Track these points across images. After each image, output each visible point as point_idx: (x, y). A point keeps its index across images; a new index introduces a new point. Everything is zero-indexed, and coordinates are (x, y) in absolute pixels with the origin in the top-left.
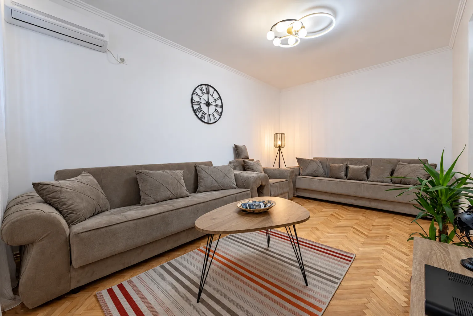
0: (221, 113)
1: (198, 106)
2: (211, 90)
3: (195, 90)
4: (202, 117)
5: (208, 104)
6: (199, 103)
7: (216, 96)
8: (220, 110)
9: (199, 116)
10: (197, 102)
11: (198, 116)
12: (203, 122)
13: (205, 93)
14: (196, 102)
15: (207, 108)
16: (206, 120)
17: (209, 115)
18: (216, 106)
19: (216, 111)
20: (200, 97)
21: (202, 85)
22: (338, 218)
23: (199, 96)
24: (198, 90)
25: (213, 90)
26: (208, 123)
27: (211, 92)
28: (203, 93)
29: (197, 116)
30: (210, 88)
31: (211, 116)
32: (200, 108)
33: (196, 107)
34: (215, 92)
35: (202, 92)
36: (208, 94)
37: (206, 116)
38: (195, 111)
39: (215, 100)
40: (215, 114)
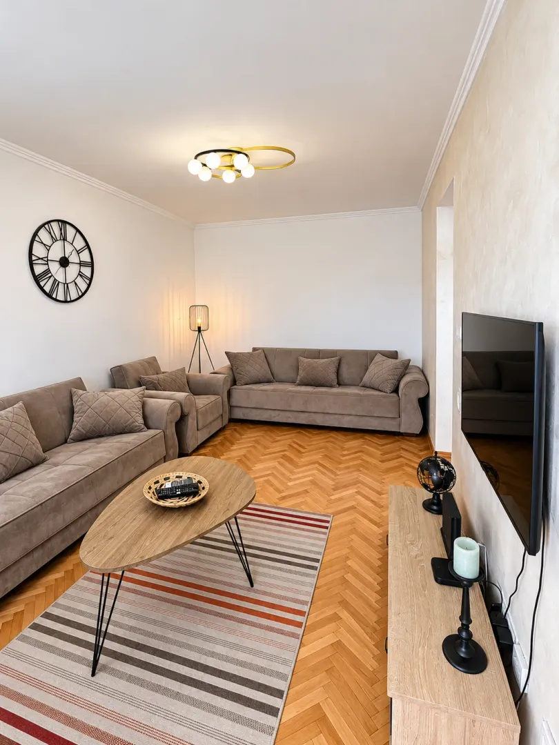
0: (91, 280)
1: (43, 268)
2: (70, 232)
3: (36, 234)
4: (52, 290)
5: (64, 262)
6: (46, 261)
7: (79, 243)
8: (87, 271)
9: (47, 288)
10: (42, 259)
11: (44, 288)
12: (56, 300)
13: (58, 239)
14: (40, 259)
15: (62, 269)
16: (61, 297)
17: (66, 285)
18: (81, 264)
19: (80, 274)
20: (48, 248)
21: (49, 222)
22: (299, 452)
23: (44, 245)
24: (43, 235)
25: (74, 231)
26: (66, 302)
27: (69, 238)
28: (54, 240)
29: (42, 289)
30: (68, 226)
31: (72, 287)
32: (48, 271)
33: (39, 269)
34: (78, 234)
35: (52, 236)
36: (65, 239)
37: (61, 286)
38: (37, 279)
39: (78, 252)
40: (79, 281)
